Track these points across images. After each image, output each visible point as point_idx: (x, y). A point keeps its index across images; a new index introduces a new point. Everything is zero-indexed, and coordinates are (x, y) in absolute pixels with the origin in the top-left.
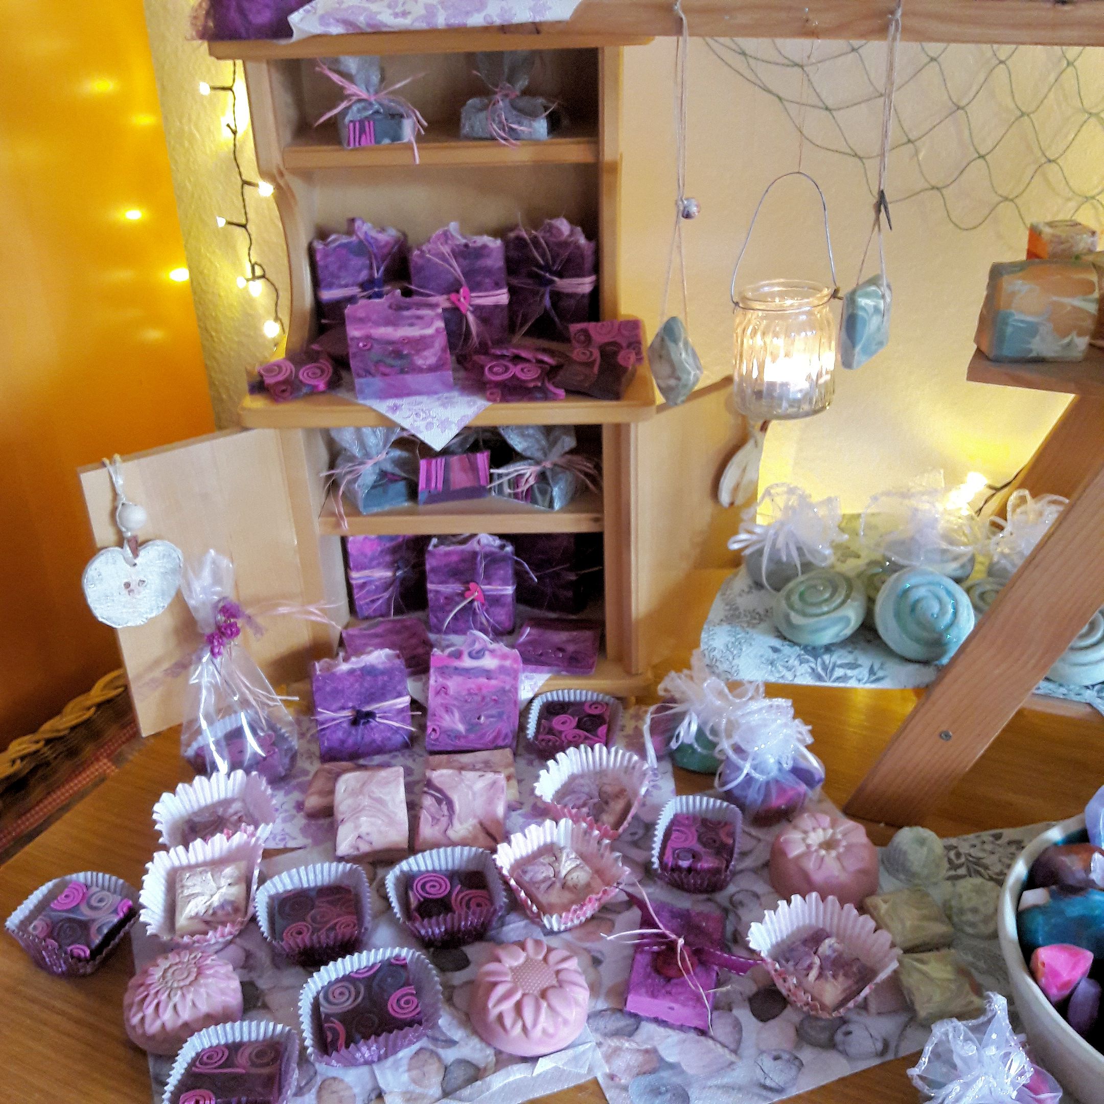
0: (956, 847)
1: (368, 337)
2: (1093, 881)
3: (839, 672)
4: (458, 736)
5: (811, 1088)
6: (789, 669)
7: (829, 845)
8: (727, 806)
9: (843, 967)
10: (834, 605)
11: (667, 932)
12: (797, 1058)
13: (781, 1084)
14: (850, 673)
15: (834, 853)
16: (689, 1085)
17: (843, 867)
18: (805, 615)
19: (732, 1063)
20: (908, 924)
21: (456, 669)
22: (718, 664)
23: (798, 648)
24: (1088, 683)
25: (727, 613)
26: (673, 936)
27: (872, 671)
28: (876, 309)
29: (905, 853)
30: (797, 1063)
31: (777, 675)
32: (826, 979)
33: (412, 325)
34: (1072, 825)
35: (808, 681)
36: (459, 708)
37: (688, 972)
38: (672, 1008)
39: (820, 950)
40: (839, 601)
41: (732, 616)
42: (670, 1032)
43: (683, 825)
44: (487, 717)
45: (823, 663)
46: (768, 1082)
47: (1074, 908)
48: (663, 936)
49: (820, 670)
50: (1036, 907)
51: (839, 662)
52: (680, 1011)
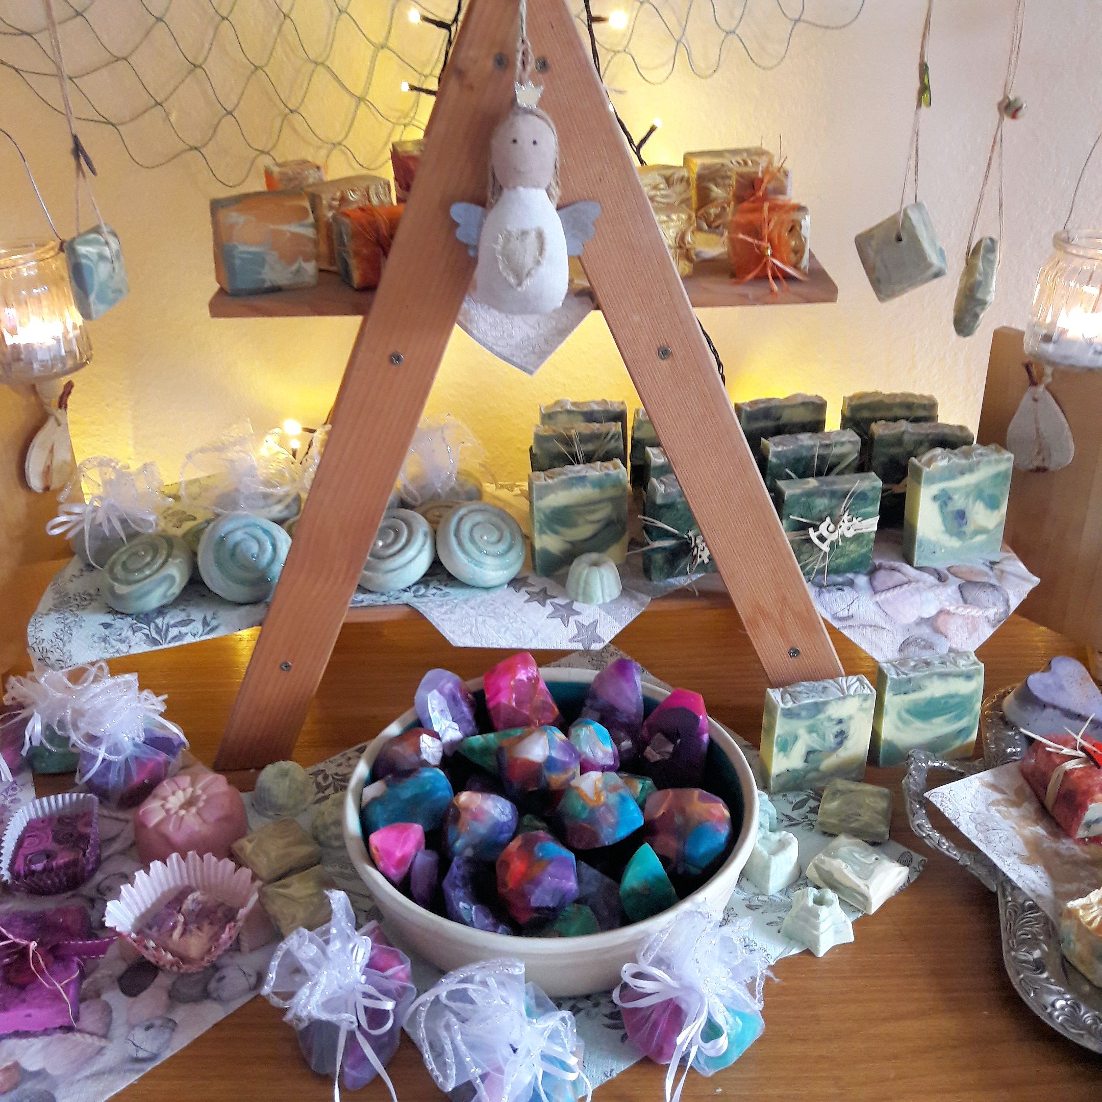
0: (323, 771)
2: (425, 761)
3: (174, 632)
5: (185, 1045)
6: (122, 641)
7: (189, 804)
8: (84, 797)
9: (207, 916)
10: (156, 566)
11: (18, 940)
12: (171, 1020)
13: (155, 1051)
14: (184, 630)
15: (193, 810)
16: (55, 1086)
17: (204, 821)
18: (129, 583)
19: (102, 1048)
20: (273, 855)
22: (49, 655)
23: (129, 619)
24: (404, 586)
25: (56, 601)
26: (25, 942)
27: (205, 623)
28: (102, 257)
29: (269, 789)
30: (171, 1025)
31: (112, 650)
32: (191, 932)
34: (408, 717)
35: (145, 648)
37: (41, 972)
38: (29, 1016)
39: (184, 907)
40: (160, 561)
41: (61, 603)
42: (33, 1040)
43: (38, 829)
45: (157, 626)
46: (141, 1054)
47: (407, 790)
48: (14, 945)
49: (154, 635)
50: (375, 800)
51: (172, 622)
52: (40, 1015)
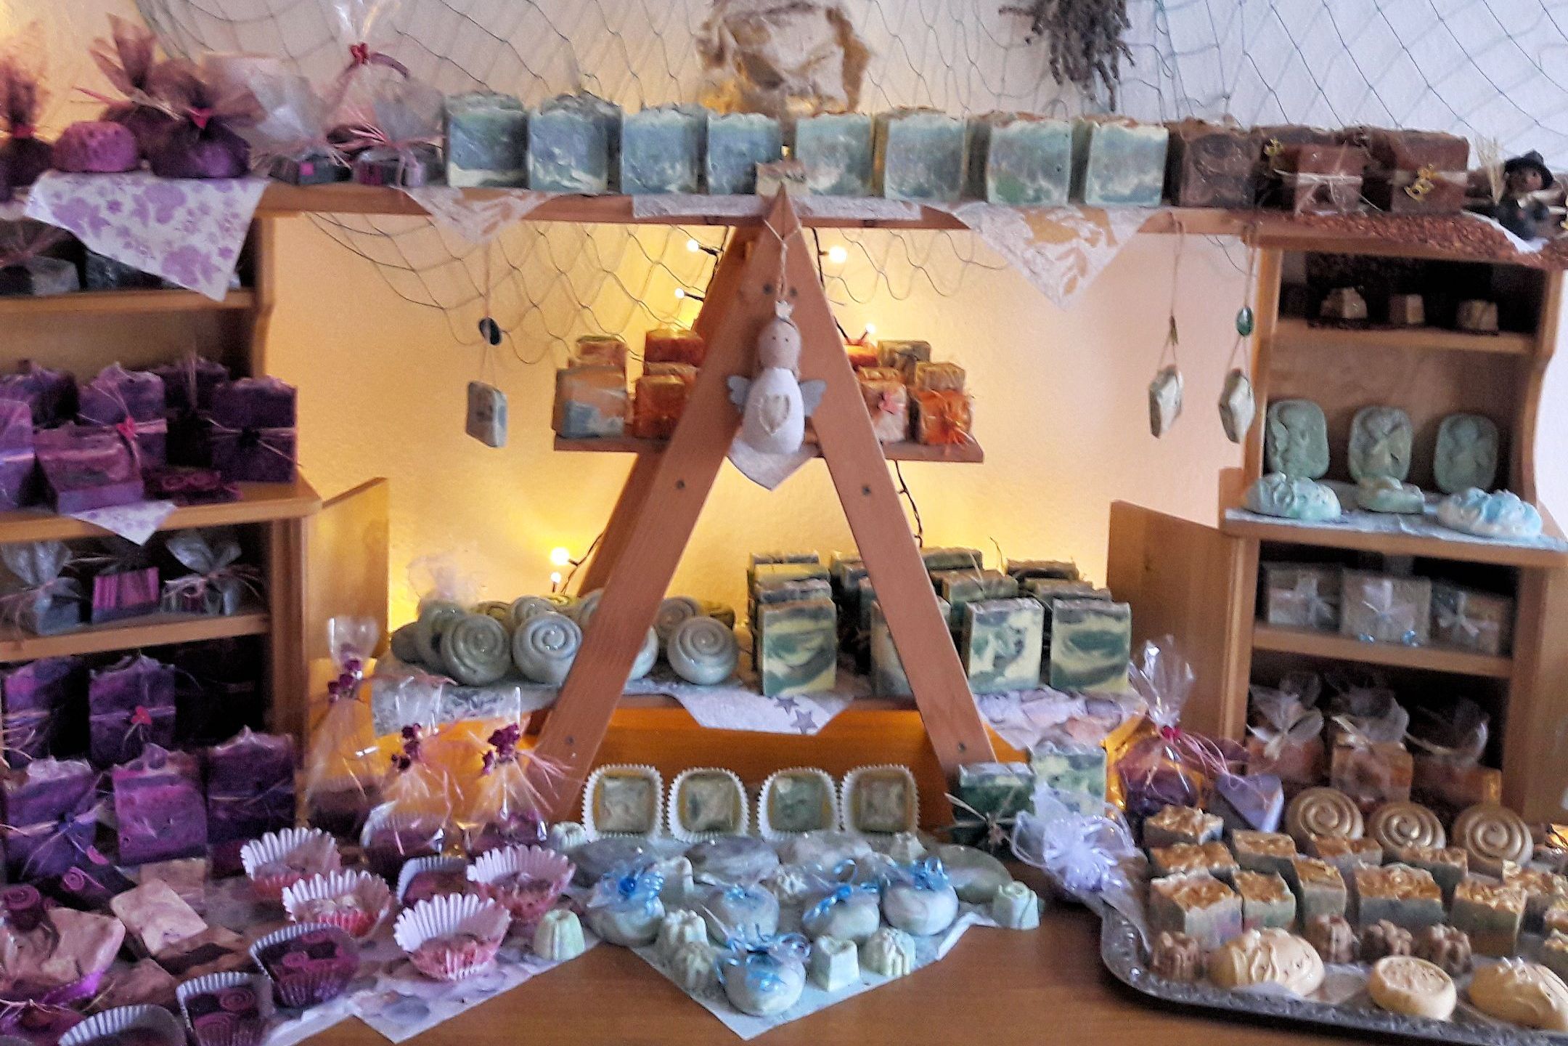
1: (59, 460)
4: (150, 840)
21: (140, 780)
33: (94, 447)
36: (147, 816)
44: (175, 819)
